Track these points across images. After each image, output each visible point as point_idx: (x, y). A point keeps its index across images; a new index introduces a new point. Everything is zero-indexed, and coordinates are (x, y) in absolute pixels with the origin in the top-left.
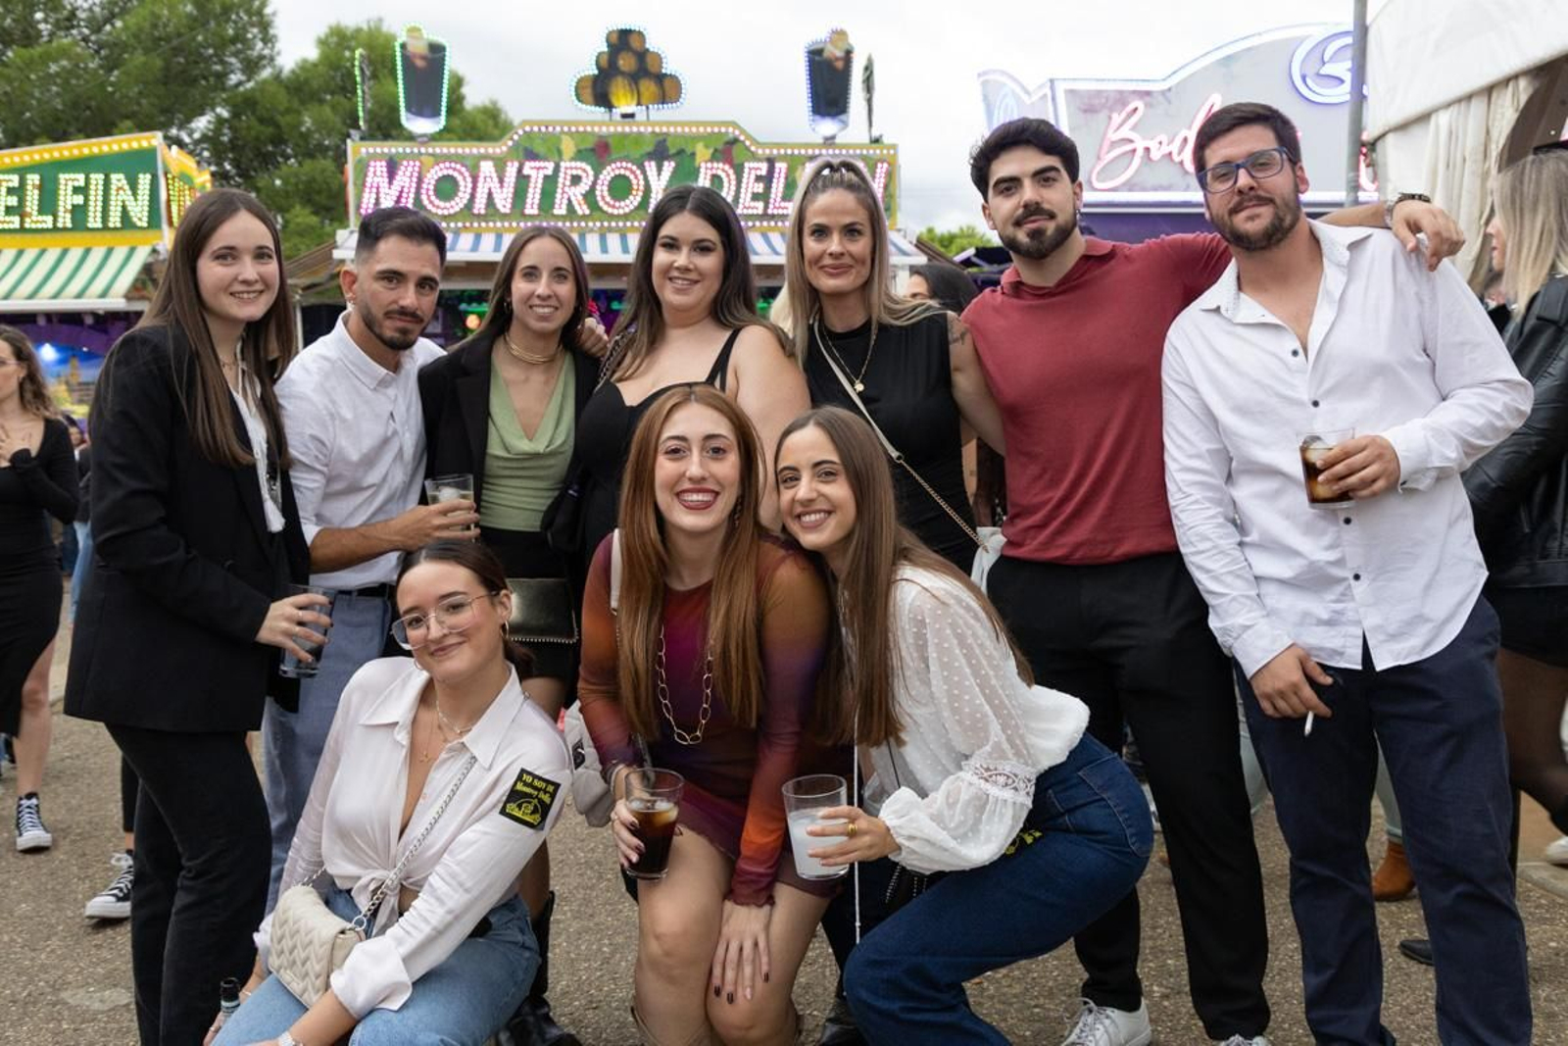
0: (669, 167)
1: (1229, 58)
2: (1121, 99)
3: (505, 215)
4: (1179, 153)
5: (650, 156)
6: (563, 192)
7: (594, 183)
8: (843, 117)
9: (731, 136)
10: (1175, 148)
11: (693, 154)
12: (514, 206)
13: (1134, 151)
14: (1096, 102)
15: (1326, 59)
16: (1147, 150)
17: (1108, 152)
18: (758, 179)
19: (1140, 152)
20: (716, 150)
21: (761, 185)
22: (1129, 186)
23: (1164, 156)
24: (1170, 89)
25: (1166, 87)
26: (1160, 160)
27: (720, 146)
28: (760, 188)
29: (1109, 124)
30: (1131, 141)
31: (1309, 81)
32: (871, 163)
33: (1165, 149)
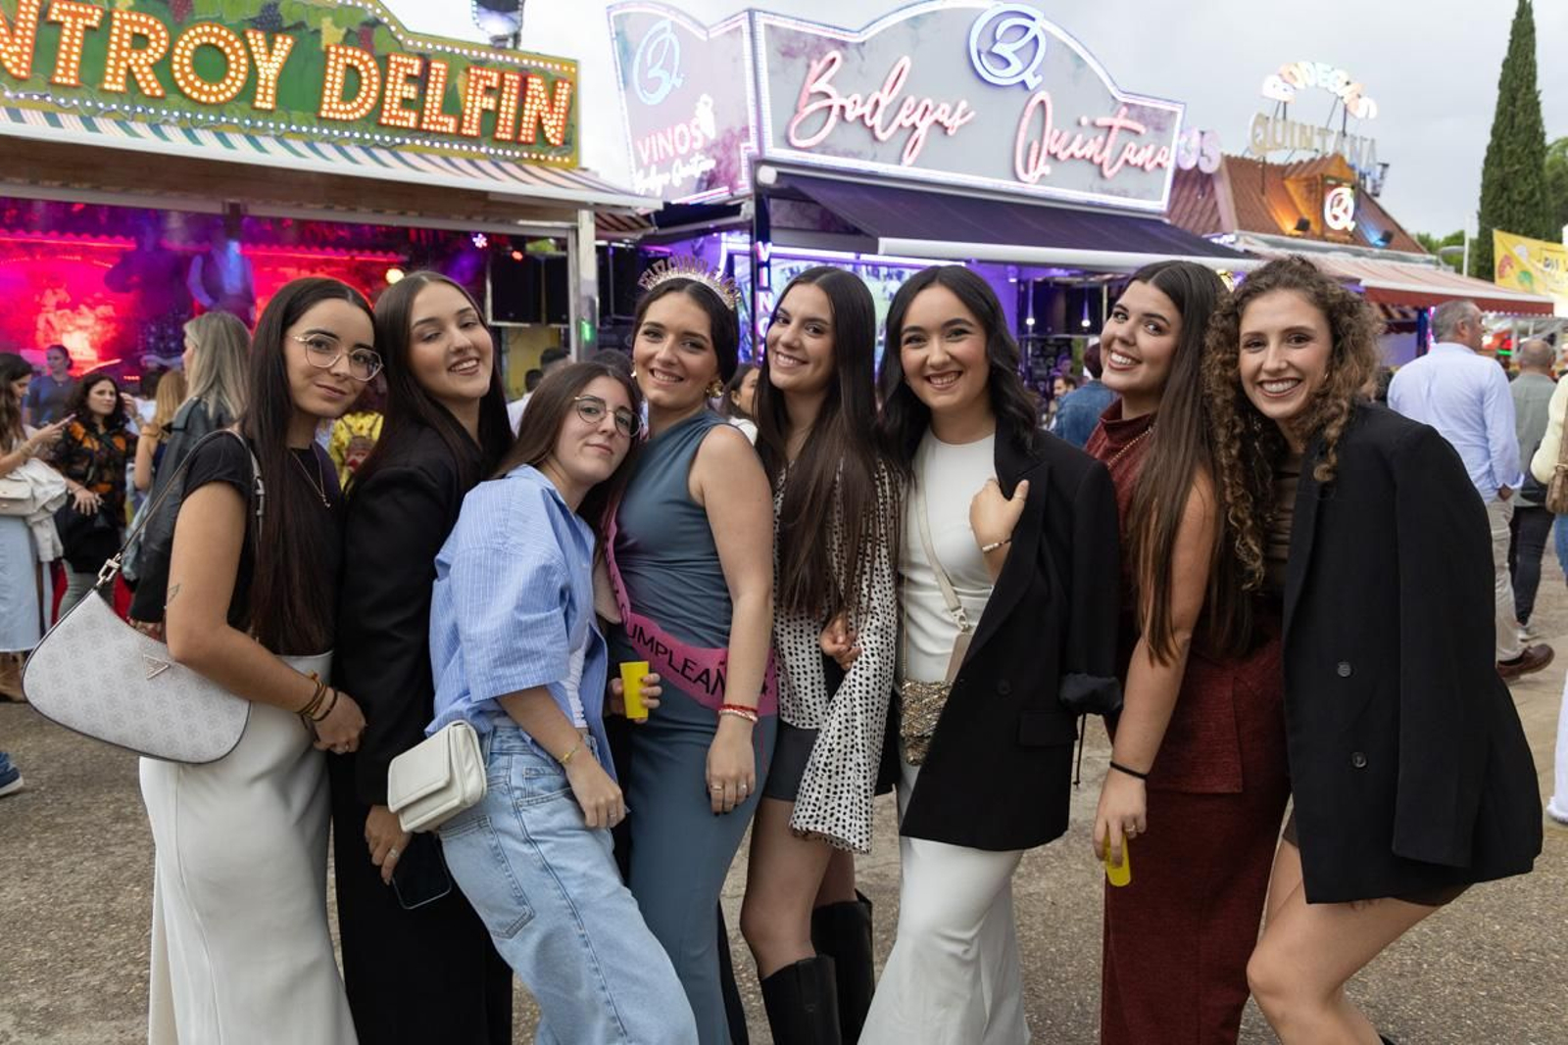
0: (284, 44)
1: (916, 18)
2: (819, 46)
3: (20, 80)
4: (872, 117)
5: (258, 24)
6: (119, 59)
7: (170, 52)
8: (515, 15)
9: (370, 14)
10: (867, 110)
11: (318, 32)
12: (34, 66)
13: (830, 108)
14: (794, 45)
15: (998, 37)
16: (842, 108)
17: (806, 106)
18: (410, 78)
19: (836, 111)
20: (349, 32)
21: (413, 89)
22: (823, 148)
23: (857, 117)
24: (863, 43)
25: (862, 40)
26: (853, 122)
27: (355, 28)
28: (411, 92)
29: (807, 73)
30: (828, 96)
31: (983, 56)
32: (550, 80)
33: (859, 111)
